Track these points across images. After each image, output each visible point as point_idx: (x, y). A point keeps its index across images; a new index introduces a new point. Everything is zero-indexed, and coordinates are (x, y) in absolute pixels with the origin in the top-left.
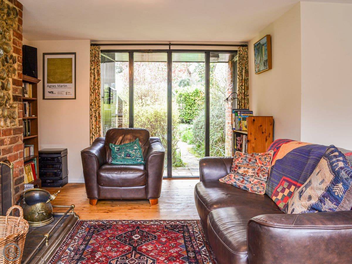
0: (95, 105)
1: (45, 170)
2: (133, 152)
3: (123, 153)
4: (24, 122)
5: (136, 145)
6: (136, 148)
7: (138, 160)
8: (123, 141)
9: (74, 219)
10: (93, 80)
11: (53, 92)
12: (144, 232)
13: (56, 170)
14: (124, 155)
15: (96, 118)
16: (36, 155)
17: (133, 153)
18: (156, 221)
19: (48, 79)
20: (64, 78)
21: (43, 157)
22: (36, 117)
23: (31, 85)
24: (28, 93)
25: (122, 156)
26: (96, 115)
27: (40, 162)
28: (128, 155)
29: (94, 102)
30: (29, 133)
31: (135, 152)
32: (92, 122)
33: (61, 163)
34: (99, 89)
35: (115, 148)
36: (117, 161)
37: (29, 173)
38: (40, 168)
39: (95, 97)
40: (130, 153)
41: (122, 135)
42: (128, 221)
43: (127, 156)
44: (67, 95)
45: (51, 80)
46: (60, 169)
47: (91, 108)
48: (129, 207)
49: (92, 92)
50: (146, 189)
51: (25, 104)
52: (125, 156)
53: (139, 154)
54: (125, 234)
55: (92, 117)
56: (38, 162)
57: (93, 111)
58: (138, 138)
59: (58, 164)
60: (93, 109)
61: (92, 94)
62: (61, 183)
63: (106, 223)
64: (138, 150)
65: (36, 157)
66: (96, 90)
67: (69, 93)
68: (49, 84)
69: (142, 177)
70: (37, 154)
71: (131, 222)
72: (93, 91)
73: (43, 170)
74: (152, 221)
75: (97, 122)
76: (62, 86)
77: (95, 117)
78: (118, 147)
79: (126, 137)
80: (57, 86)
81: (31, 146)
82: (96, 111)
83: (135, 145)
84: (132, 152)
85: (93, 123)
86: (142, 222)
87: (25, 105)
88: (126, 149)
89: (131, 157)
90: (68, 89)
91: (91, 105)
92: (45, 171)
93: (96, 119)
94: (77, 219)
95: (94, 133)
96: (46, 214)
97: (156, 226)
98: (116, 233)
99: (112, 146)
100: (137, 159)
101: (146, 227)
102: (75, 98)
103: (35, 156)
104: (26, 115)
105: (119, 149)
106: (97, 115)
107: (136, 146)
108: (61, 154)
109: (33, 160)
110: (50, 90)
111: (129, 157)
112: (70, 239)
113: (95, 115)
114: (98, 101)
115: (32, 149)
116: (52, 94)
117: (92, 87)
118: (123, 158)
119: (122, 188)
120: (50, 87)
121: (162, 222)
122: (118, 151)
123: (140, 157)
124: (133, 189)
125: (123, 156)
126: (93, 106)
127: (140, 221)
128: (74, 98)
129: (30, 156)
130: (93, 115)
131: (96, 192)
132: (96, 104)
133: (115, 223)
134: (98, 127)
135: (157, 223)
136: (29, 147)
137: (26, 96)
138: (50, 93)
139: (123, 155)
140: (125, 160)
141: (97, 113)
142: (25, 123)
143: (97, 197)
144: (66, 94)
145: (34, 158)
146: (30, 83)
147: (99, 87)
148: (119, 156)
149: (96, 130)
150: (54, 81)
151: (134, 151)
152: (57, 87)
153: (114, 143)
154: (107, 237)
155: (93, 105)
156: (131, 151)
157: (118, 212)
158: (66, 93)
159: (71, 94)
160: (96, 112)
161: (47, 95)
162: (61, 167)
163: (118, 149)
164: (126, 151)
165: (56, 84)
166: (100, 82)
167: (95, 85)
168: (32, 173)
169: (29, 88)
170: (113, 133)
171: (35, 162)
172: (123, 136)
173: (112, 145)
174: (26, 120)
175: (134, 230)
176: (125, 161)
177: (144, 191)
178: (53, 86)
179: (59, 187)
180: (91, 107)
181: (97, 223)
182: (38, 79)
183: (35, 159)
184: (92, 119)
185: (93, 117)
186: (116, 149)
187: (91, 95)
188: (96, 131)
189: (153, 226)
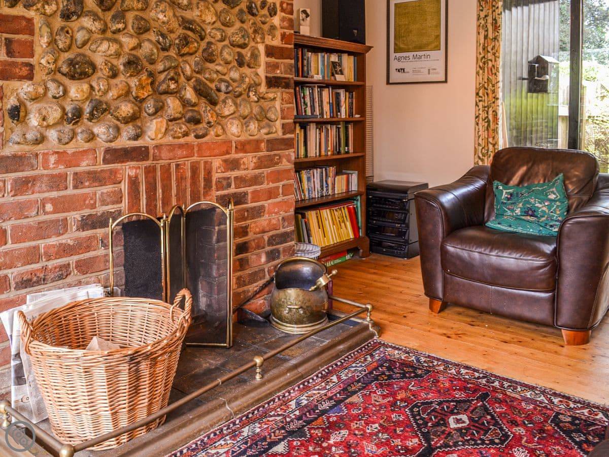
0: (487, 94)
1: (379, 221)
2: (545, 206)
3: (521, 205)
4: (336, 127)
5: (554, 189)
6: (552, 197)
7: (551, 226)
8: (526, 178)
9: (365, 334)
10: (482, 41)
11: (404, 69)
12: (489, 414)
13: (398, 224)
14: (521, 212)
15: (488, 122)
16: (360, 190)
17: (544, 209)
18: (543, 392)
19: (395, 44)
20: (425, 40)
21: (376, 195)
22: (361, 119)
23: (352, 58)
24: (346, 71)
25: (516, 212)
26: (487, 117)
27: (369, 203)
28: (531, 212)
29: (485, 88)
30: (346, 148)
31: (549, 207)
32: (478, 132)
33: (408, 211)
34: (497, 59)
35: (504, 191)
36: (499, 224)
37: (343, 225)
38: (368, 217)
39: (486, 78)
40: (537, 207)
41: (527, 163)
42: (474, 370)
43: (526, 213)
44: (430, 75)
45: (402, 46)
46: (404, 223)
47: (478, 101)
48: (507, 337)
49: (480, 67)
50: (555, 302)
51: (338, 93)
52: (523, 214)
53: (558, 212)
54: (440, 404)
55: (479, 120)
56: (364, 204)
57: (481, 107)
58: (562, 174)
59: (402, 213)
60: (481, 104)
61: (481, 72)
62: (406, 251)
63: (425, 362)
64: (558, 203)
65: (361, 195)
66: (490, 62)
67: (435, 71)
68: (398, 55)
69: (542, 271)
70: (363, 190)
71: (481, 375)
72: (481, 64)
73: (375, 220)
74: (532, 388)
75: (491, 131)
76: (420, 57)
77: (486, 120)
78: (511, 191)
79: (536, 168)
80: (411, 57)
81: (352, 174)
82: (488, 107)
83: (551, 190)
84: (540, 206)
85: (480, 133)
86: (506, 384)
87: (338, 95)
88: (528, 197)
89: (536, 217)
90: (432, 62)
91: (477, 94)
92: (380, 223)
93: (489, 125)
94: (372, 336)
95: (481, 155)
96: (305, 313)
97: (531, 407)
98: (422, 394)
99: (497, 188)
100: (551, 224)
101: (506, 401)
102: (446, 81)
103: (359, 194)
104: (339, 113)
105: (511, 195)
106: (491, 117)
107: (553, 192)
108: (406, 193)
109: (355, 200)
110: (400, 65)
111: (531, 216)
112: (321, 378)
113: (486, 115)
114: (493, 86)
115: (354, 178)
116: (404, 74)
117: (482, 56)
118: (517, 218)
119: (493, 287)
120: (399, 60)
121: (556, 401)
122: (508, 199)
123: (558, 221)
124: (521, 296)
125: (519, 214)
126: (482, 97)
127: (504, 379)
128: (444, 80)
129: (348, 191)
130: (481, 116)
131: (439, 286)
132: (489, 92)
133: (442, 368)
134: (491, 142)
135: (542, 398)
136: (348, 174)
137: (339, 78)
138: (399, 71)
139: (518, 211)
140: (520, 221)
141: (490, 112)
142: (339, 128)
143: (441, 296)
144: (429, 73)
145: (357, 196)
146: (350, 53)
147: (497, 55)
148: (509, 212)
149: (486, 148)
150: (406, 47)
151: (546, 204)
152: (411, 59)
153: (505, 180)
154: (394, 398)
155: (481, 94)
156: (540, 203)
157: (472, 342)
158: (429, 70)
159: (437, 73)
160: (488, 109)
161: (395, 77)
162: (407, 219)
163: (509, 196)
164: (529, 202)
165: (411, 54)
166: (499, 45)
167: (488, 52)
168: (348, 224)
169: (348, 63)
170: (507, 157)
171: (358, 204)
172: (530, 165)
173: (498, 186)
174: (339, 124)
175: (468, 401)
176: (520, 225)
177: (547, 307)
178: (405, 58)
179: (403, 257)
180: (477, 99)
181: (405, 357)
182: (367, 44)
183: (359, 198)
184: (477, 124)
185: (481, 120)
186: (504, 195)
187: (478, 73)
188: (488, 150)
189: (523, 404)
